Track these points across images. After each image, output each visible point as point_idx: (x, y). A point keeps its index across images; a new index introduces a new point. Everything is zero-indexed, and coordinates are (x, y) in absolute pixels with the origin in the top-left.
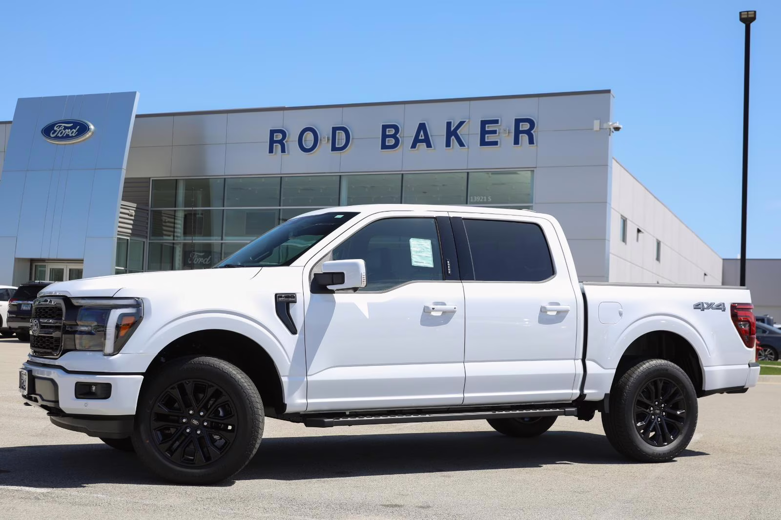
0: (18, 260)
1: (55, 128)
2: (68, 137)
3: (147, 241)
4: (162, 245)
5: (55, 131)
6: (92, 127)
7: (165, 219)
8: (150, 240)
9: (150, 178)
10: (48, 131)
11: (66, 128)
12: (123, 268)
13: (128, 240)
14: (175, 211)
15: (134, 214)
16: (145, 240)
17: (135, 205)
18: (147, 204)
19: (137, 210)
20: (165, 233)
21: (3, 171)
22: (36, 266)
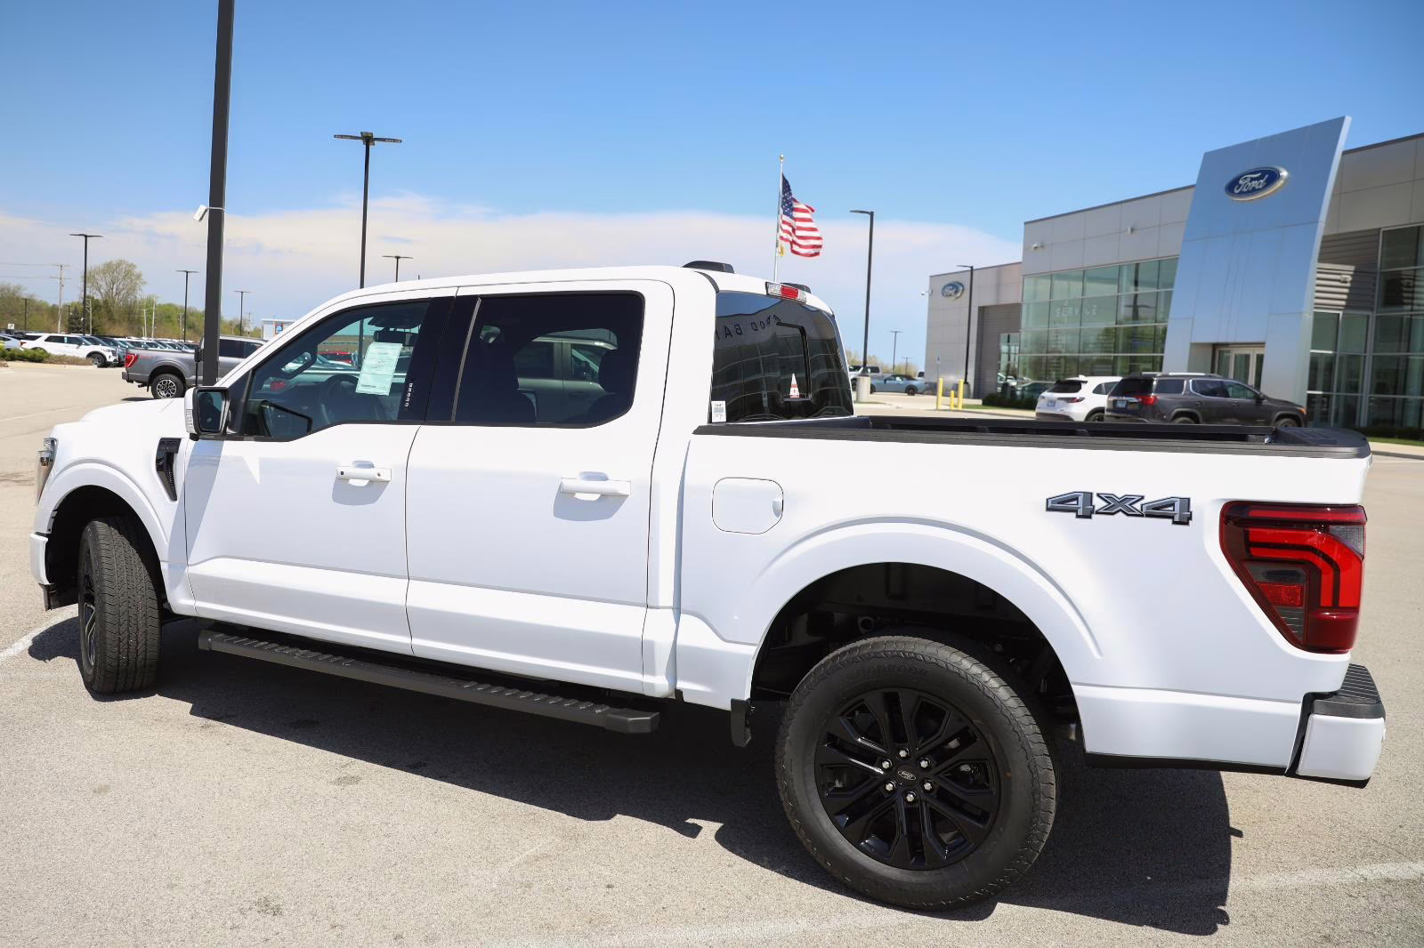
0: (1195, 346)
1: (1241, 182)
2: (1254, 191)
3: (1373, 315)
4: (1402, 319)
5: (1240, 185)
6: (1284, 173)
7: (1408, 283)
8: (1377, 312)
9: (1380, 229)
10: (1232, 187)
11: (1252, 179)
12: (1331, 352)
13: (1339, 314)
14: (1415, 270)
15: (1349, 278)
16: (1370, 313)
17: (1352, 268)
18: (1375, 264)
19: (1356, 274)
20: (1405, 301)
21: (1184, 241)
22: (1220, 352)
